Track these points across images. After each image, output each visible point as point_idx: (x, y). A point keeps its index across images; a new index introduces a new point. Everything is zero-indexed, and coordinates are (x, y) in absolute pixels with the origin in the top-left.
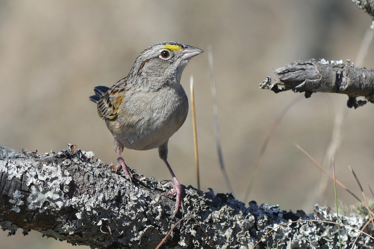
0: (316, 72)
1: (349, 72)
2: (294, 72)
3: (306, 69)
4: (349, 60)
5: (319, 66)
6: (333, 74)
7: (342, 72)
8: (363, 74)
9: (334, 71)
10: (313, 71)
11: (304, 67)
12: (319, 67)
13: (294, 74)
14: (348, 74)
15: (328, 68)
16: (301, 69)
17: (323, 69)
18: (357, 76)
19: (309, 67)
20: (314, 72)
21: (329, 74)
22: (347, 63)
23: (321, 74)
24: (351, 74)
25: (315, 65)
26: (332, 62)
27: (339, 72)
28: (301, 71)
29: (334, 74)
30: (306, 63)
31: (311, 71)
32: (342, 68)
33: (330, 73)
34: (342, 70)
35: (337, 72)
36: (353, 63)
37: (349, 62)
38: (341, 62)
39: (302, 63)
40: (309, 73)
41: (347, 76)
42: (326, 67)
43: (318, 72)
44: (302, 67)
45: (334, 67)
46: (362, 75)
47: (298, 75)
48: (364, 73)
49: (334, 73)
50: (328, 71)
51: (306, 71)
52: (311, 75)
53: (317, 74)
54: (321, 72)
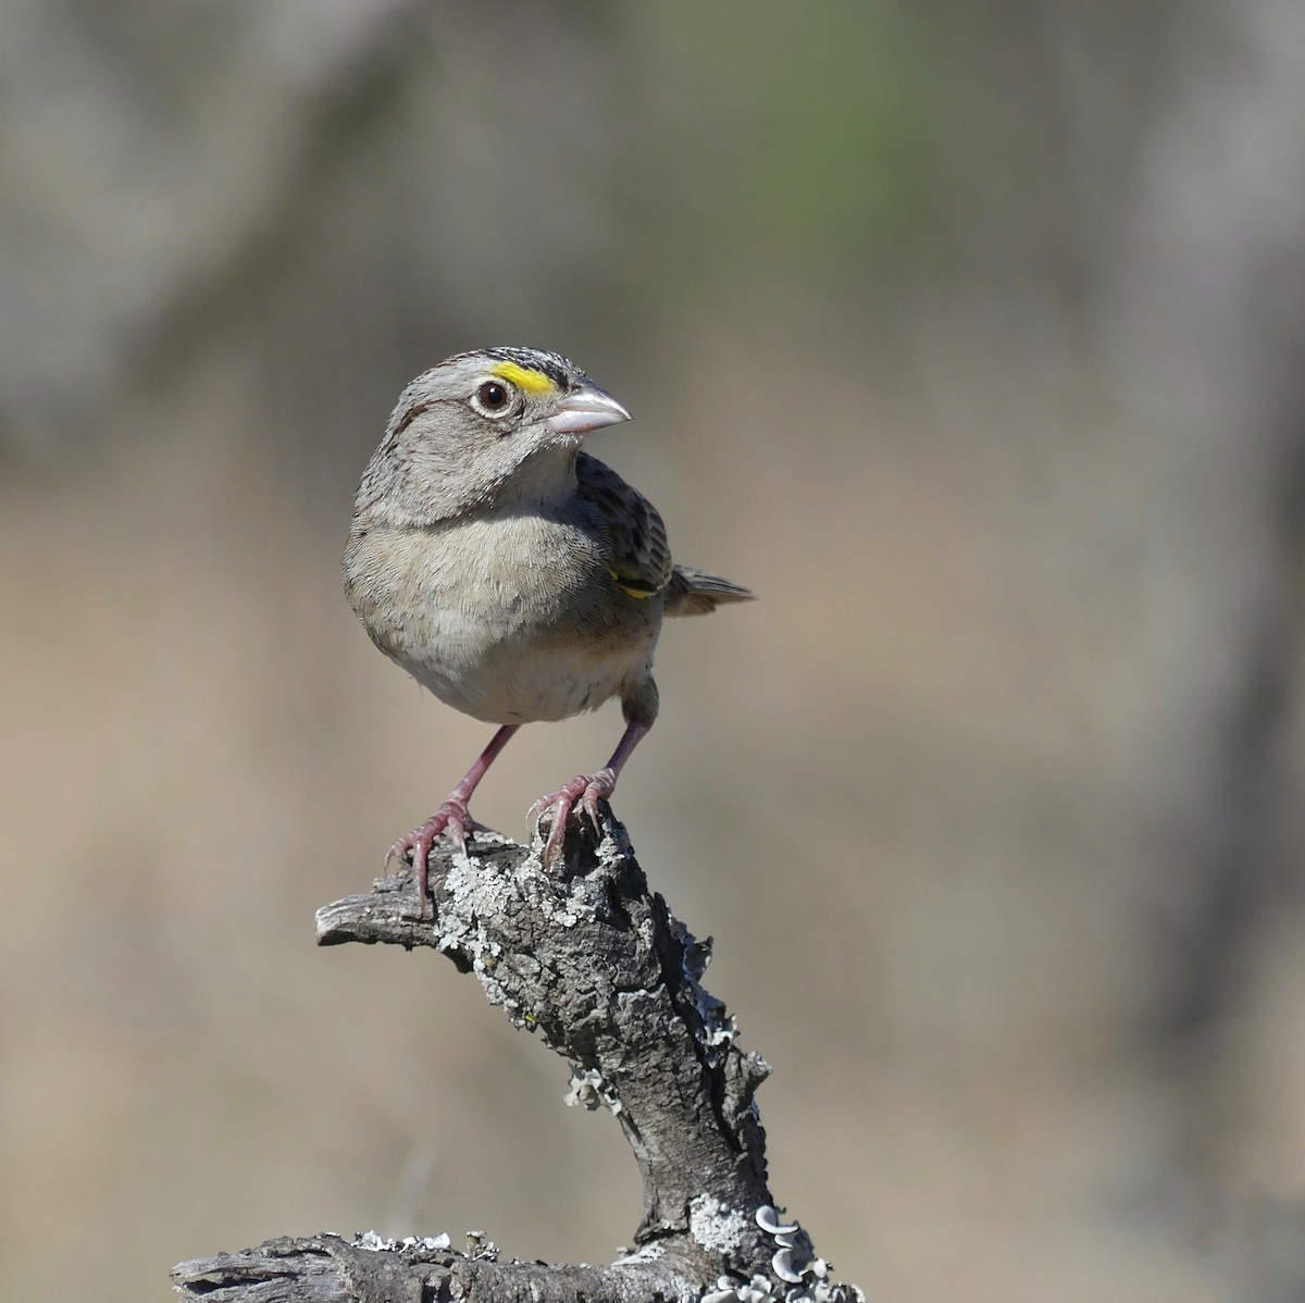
0: (343, 1285)
1: (474, 1278)
2: (254, 1287)
3: (300, 1273)
4: (475, 1234)
5: (351, 1258)
6: (410, 1288)
7: (446, 1282)
8: (533, 1286)
9: (411, 1276)
10: (328, 1279)
11: (292, 1264)
12: (352, 1265)
13: (251, 1292)
14: (469, 1290)
15: (387, 1268)
16: (281, 1274)
17: (369, 1271)
18: (508, 1293)
19: (315, 1263)
20: (335, 1285)
21: (392, 1290)
22: (470, 1243)
23: (360, 1292)
24: (481, 1288)
25: (337, 1257)
26: (409, 1241)
27: (434, 1283)
28: (281, 1279)
29: (414, 1291)
30: (301, 1249)
31: (321, 1280)
32: (448, 1264)
33: (399, 1287)
34: (444, 1272)
35: (427, 1280)
36: (491, 1245)
37: (478, 1240)
38: (444, 1241)
39: (287, 1250)
40: (313, 1286)
41: (465, 1295)
42: (383, 1263)
43: (349, 1282)
44: (283, 1264)
45: (413, 1262)
46: (527, 1291)
47: (269, 1297)
48: (536, 1284)
49: (414, 1286)
50: (389, 1277)
51: (302, 1279)
52: (323, 1296)
53: (345, 1291)
54: (359, 1285)
